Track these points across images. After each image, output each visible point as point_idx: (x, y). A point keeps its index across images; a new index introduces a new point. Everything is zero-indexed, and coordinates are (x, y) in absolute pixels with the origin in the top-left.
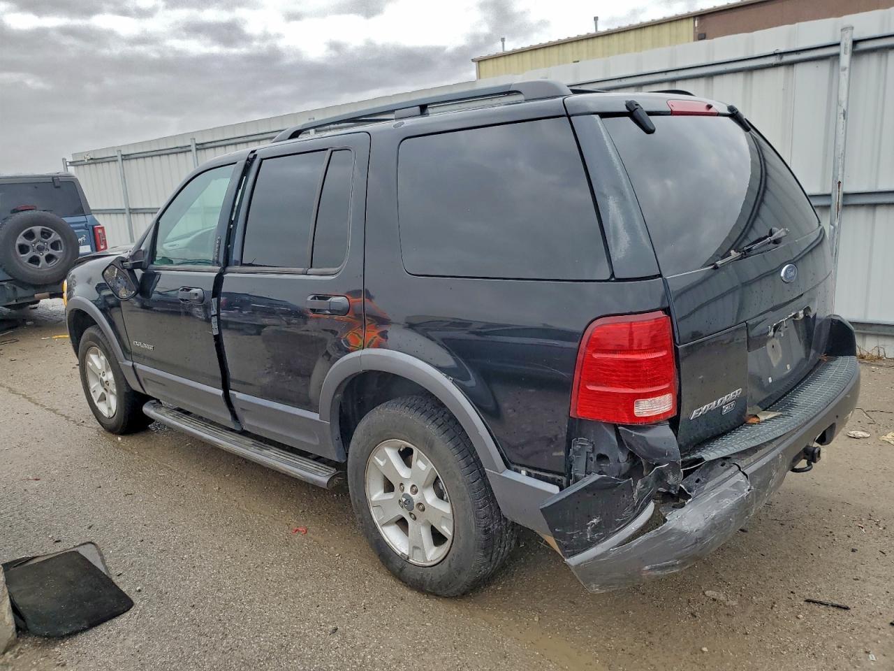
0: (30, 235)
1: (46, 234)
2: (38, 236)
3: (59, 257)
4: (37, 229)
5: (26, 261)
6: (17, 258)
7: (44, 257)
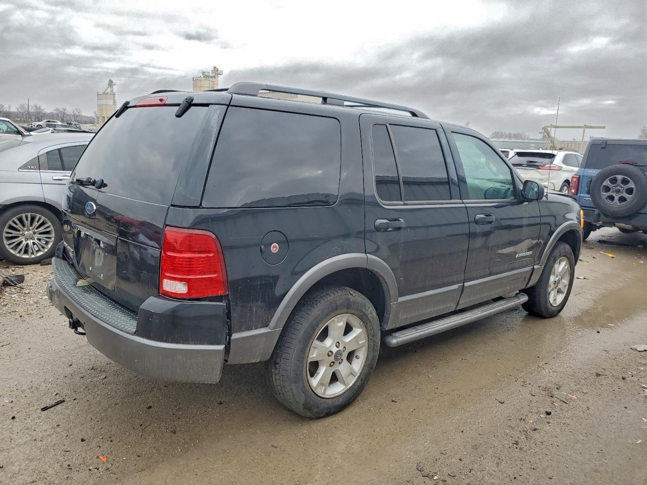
0: (614, 181)
1: (625, 182)
2: (619, 182)
3: (628, 200)
4: (620, 177)
5: (604, 198)
6: (600, 194)
7: (618, 197)
